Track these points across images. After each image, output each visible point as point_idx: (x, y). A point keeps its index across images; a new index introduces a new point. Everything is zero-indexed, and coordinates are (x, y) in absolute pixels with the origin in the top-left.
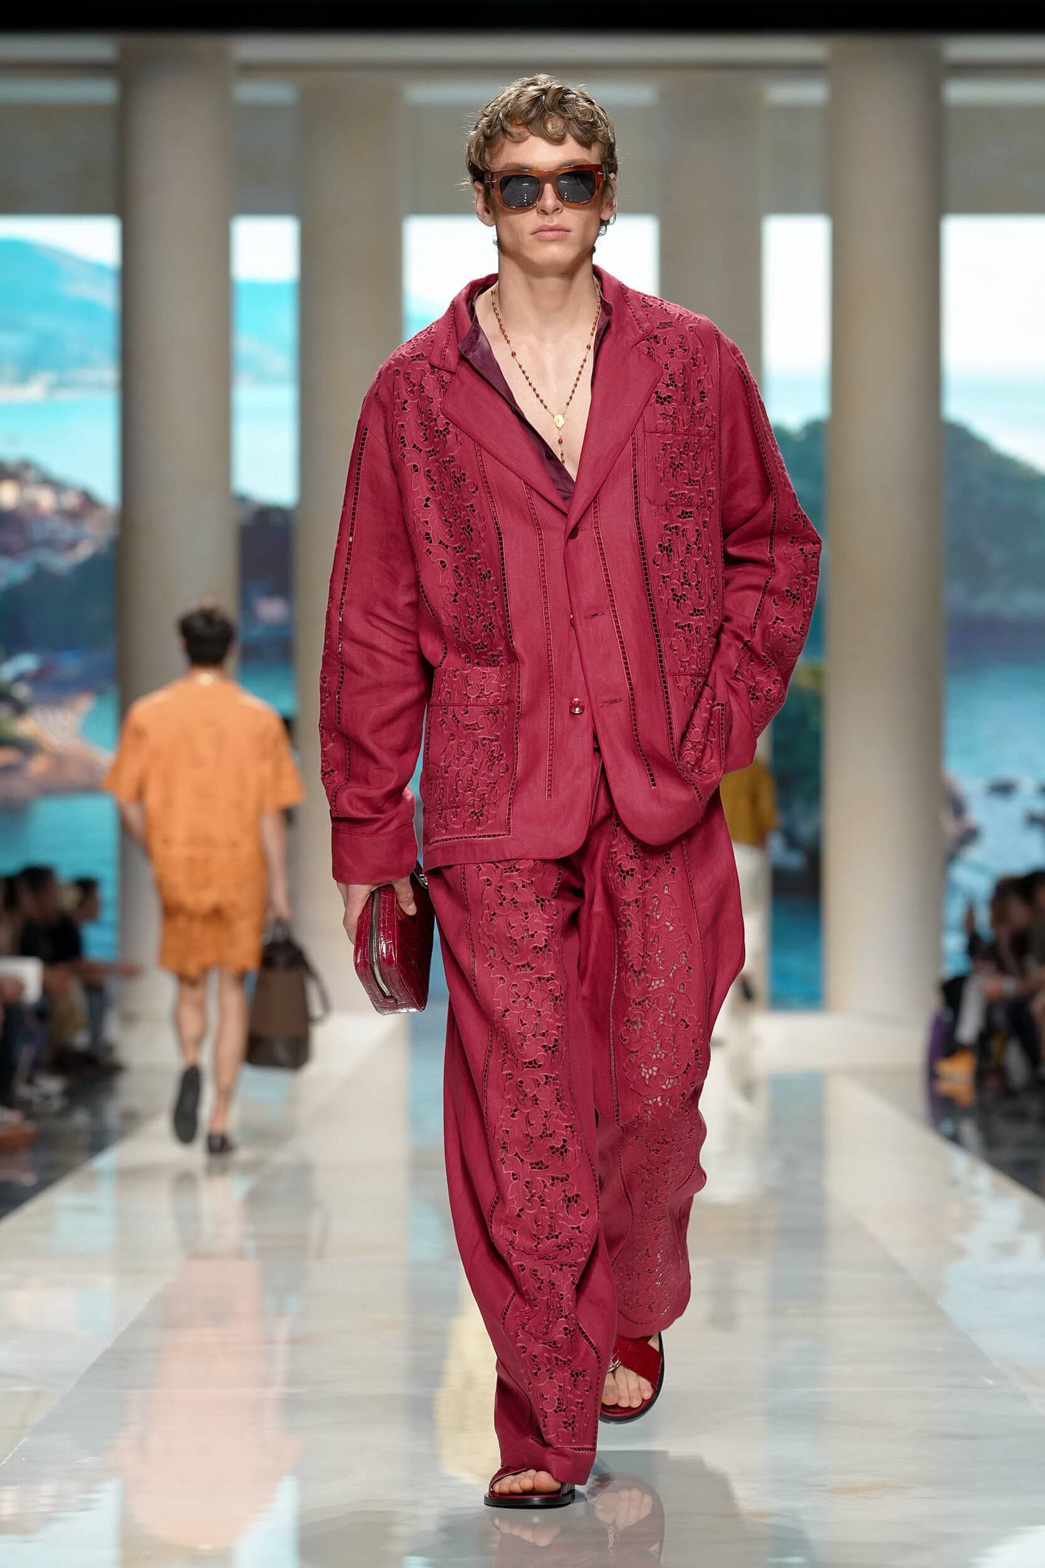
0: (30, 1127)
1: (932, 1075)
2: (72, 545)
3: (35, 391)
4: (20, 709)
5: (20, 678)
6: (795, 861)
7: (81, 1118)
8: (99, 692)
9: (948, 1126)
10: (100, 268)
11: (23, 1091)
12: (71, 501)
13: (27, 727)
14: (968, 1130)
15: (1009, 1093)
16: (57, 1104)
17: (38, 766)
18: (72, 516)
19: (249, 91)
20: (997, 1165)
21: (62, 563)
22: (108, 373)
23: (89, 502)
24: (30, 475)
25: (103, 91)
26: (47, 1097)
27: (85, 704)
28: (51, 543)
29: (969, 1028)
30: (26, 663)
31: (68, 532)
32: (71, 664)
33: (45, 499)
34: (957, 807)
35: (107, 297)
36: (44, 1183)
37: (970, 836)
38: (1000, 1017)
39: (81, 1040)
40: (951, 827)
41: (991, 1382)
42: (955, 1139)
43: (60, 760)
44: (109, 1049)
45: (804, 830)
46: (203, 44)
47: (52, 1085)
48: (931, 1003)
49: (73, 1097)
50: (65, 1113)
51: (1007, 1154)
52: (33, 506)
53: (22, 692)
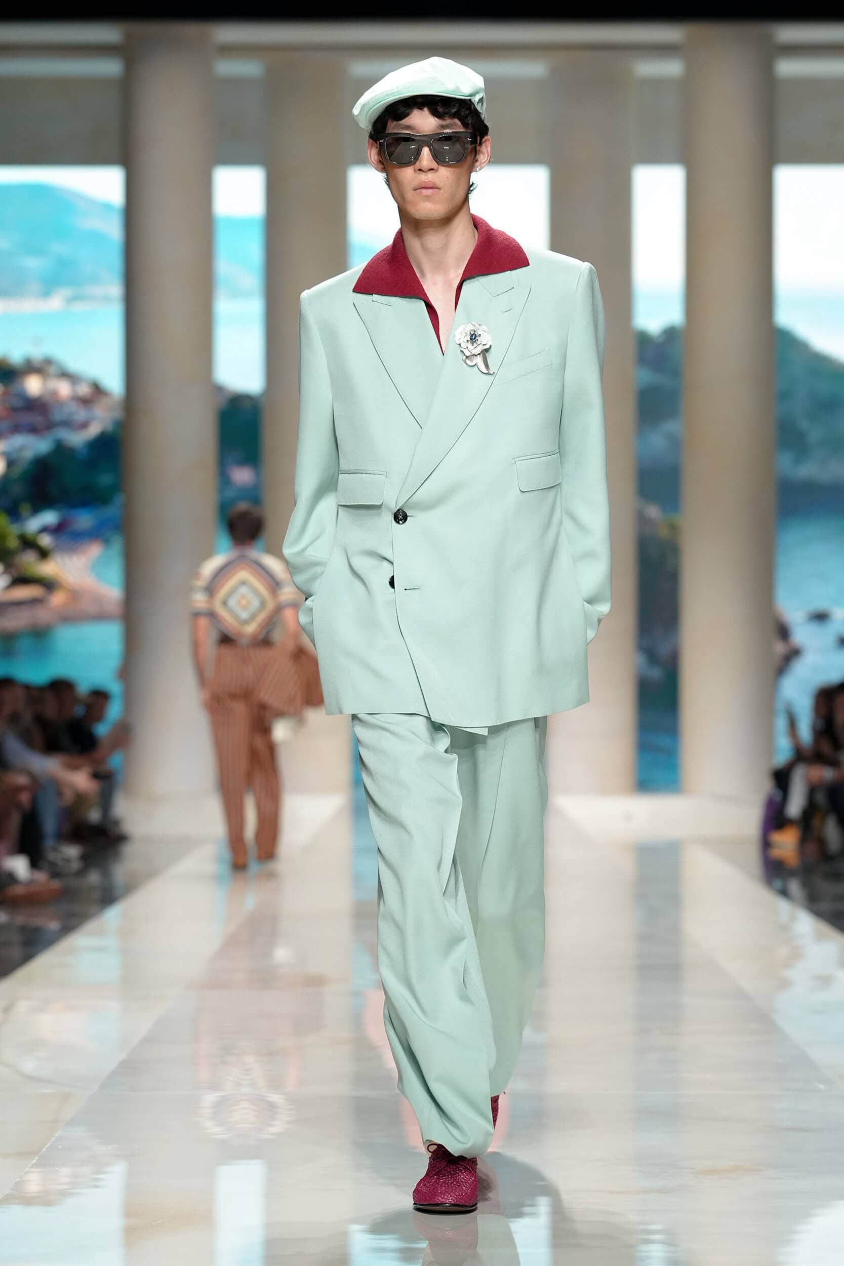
0: (56, 884)
1: (766, 844)
2: (84, 425)
3: (55, 303)
4: (44, 554)
5: (44, 529)
6: (656, 673)
7: (94, 877)
8: (106, 542)
9: (778, 883)
10: (107, 207)
11: (51, 856)
12: (84, 390)
13: (48, 568)
14: (794, 886)
15: (825, 856)
16: (75, 865)
17: (57, 599)
18: (85, 402)
19: (226, 68)
20: (819, 914)
21: (77, 439)
22: (115, 290)
23: (98, 390)
24: (52, 370)
25: (111, 67)
26: (68, 860)
27: (95, 550)
28: (67, 424)
29: (795, 806)
30: (49, 518)
31: (81, 414)
32: (84, 519)
33: (64, 389)
34: (783, 632)
35: (114, 230)
36: (68, 928)
37: (794, 654)
38: (821, 798)
39: (94, 816)
40: (780, 648)
41: (822, 1087)
42: (784, 893)
43: (75, 594)
44: (116, 823)
45: (663, 650)
46: (190, 30)
47: (72, 851)
48: (765, 787)
49: (88, 860)
50: (82, 873)
51: (825, 906)
52: (55, 393)
53: (46, 541)
